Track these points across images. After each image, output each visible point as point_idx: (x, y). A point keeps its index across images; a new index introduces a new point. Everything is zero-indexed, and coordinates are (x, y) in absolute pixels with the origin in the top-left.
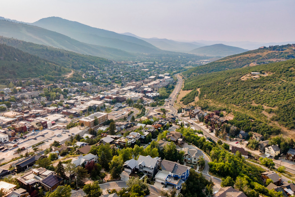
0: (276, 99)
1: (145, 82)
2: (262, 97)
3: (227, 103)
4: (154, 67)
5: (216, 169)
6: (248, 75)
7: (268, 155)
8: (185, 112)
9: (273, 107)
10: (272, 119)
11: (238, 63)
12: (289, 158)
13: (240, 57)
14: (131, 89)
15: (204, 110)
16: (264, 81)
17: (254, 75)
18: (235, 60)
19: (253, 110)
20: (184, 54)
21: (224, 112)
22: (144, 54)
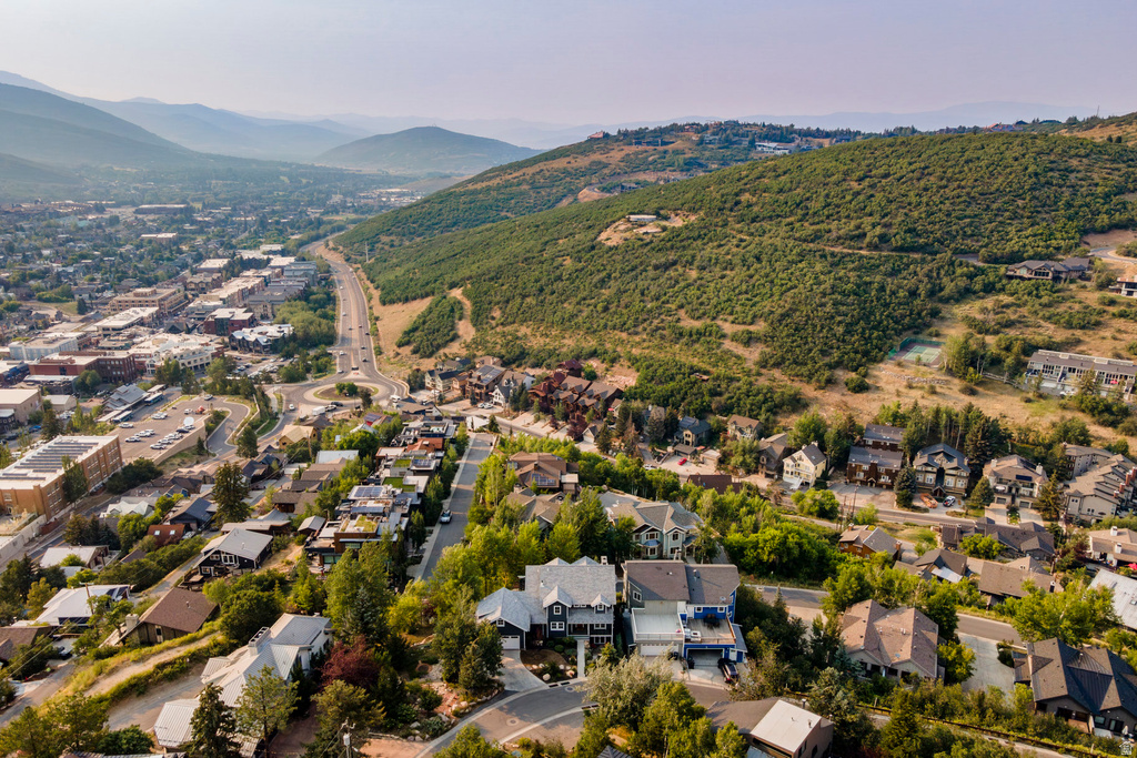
0: (749, 296)
1: (193, 286)
2: (705, 296)
3: (591, 331)
4: (193, 222)
5: (765, 558)
6: (622, 227)
7: (796, 483)
8: (440, 384)
9: (751, 324)
10: (763, 364)
11: (539, 193)
12: (857, 478)
13: (536, 168)
14: (142, 318)
15: (514, 366)
16: (682, 241)
17: (641, 226)
18: (524, 180)
19: (694, 342)
20: (299, 166)
21: (594, 364)
22: (116, 169)
